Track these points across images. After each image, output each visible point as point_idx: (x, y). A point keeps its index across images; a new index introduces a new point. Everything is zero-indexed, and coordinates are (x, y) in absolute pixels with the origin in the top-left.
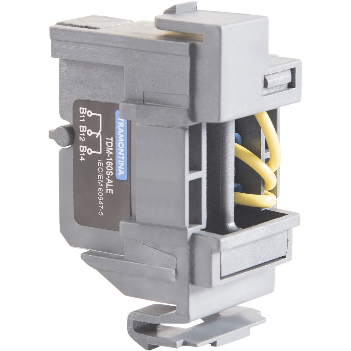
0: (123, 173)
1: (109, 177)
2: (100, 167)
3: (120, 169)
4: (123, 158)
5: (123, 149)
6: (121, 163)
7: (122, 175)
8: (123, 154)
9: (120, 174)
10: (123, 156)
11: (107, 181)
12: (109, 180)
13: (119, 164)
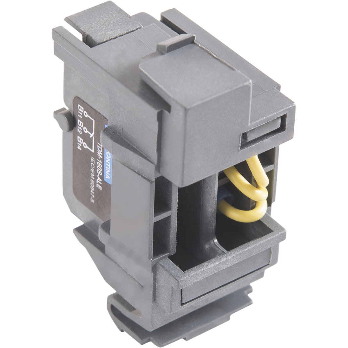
0: (109, 178)
1: (99, 175)
2: (92, 162)
3: (107, 174)
4: (109, 166)
5: (109, 159)
6: (107, 169)
7: (108, 179)
8: (109, 163)
9: (107, 178)
10: (109, 165)
11: (97, 178)
12: (99, 178)
13: (106, 169)
